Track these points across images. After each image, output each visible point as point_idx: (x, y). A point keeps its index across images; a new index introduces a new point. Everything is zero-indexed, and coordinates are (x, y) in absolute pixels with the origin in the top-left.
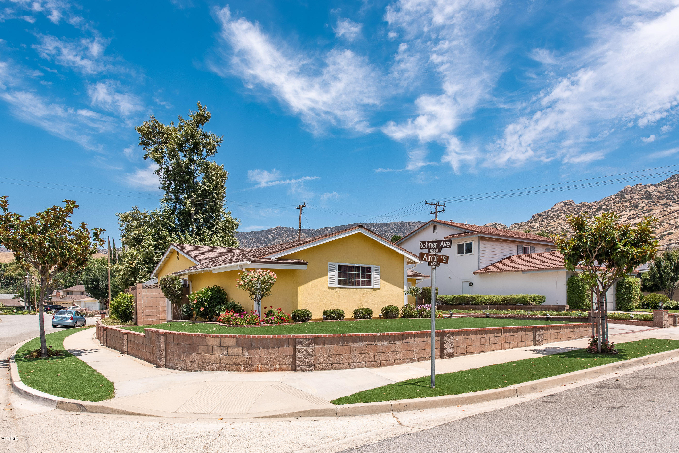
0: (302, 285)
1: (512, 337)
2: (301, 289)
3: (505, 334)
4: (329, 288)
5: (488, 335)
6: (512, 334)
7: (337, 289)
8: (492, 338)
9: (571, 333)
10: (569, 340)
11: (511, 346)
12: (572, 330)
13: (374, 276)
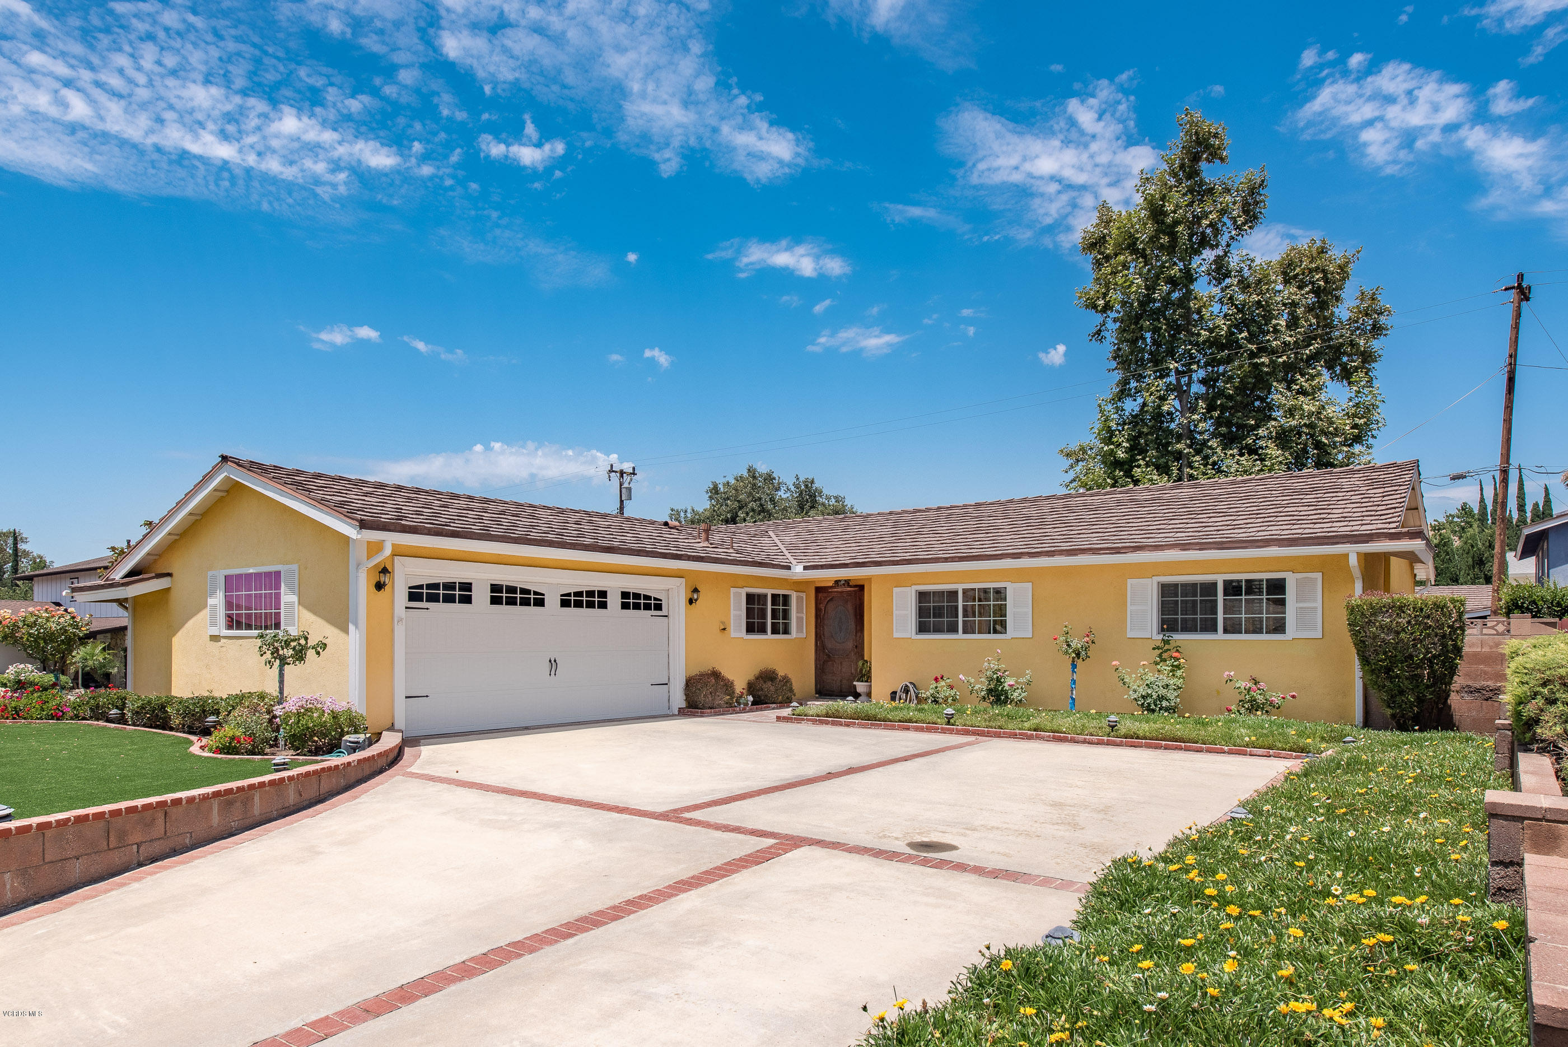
0: (177, 632)
2: (177, 643)
4: (213, 638)
7: (223, 641)
13: (285, 596)
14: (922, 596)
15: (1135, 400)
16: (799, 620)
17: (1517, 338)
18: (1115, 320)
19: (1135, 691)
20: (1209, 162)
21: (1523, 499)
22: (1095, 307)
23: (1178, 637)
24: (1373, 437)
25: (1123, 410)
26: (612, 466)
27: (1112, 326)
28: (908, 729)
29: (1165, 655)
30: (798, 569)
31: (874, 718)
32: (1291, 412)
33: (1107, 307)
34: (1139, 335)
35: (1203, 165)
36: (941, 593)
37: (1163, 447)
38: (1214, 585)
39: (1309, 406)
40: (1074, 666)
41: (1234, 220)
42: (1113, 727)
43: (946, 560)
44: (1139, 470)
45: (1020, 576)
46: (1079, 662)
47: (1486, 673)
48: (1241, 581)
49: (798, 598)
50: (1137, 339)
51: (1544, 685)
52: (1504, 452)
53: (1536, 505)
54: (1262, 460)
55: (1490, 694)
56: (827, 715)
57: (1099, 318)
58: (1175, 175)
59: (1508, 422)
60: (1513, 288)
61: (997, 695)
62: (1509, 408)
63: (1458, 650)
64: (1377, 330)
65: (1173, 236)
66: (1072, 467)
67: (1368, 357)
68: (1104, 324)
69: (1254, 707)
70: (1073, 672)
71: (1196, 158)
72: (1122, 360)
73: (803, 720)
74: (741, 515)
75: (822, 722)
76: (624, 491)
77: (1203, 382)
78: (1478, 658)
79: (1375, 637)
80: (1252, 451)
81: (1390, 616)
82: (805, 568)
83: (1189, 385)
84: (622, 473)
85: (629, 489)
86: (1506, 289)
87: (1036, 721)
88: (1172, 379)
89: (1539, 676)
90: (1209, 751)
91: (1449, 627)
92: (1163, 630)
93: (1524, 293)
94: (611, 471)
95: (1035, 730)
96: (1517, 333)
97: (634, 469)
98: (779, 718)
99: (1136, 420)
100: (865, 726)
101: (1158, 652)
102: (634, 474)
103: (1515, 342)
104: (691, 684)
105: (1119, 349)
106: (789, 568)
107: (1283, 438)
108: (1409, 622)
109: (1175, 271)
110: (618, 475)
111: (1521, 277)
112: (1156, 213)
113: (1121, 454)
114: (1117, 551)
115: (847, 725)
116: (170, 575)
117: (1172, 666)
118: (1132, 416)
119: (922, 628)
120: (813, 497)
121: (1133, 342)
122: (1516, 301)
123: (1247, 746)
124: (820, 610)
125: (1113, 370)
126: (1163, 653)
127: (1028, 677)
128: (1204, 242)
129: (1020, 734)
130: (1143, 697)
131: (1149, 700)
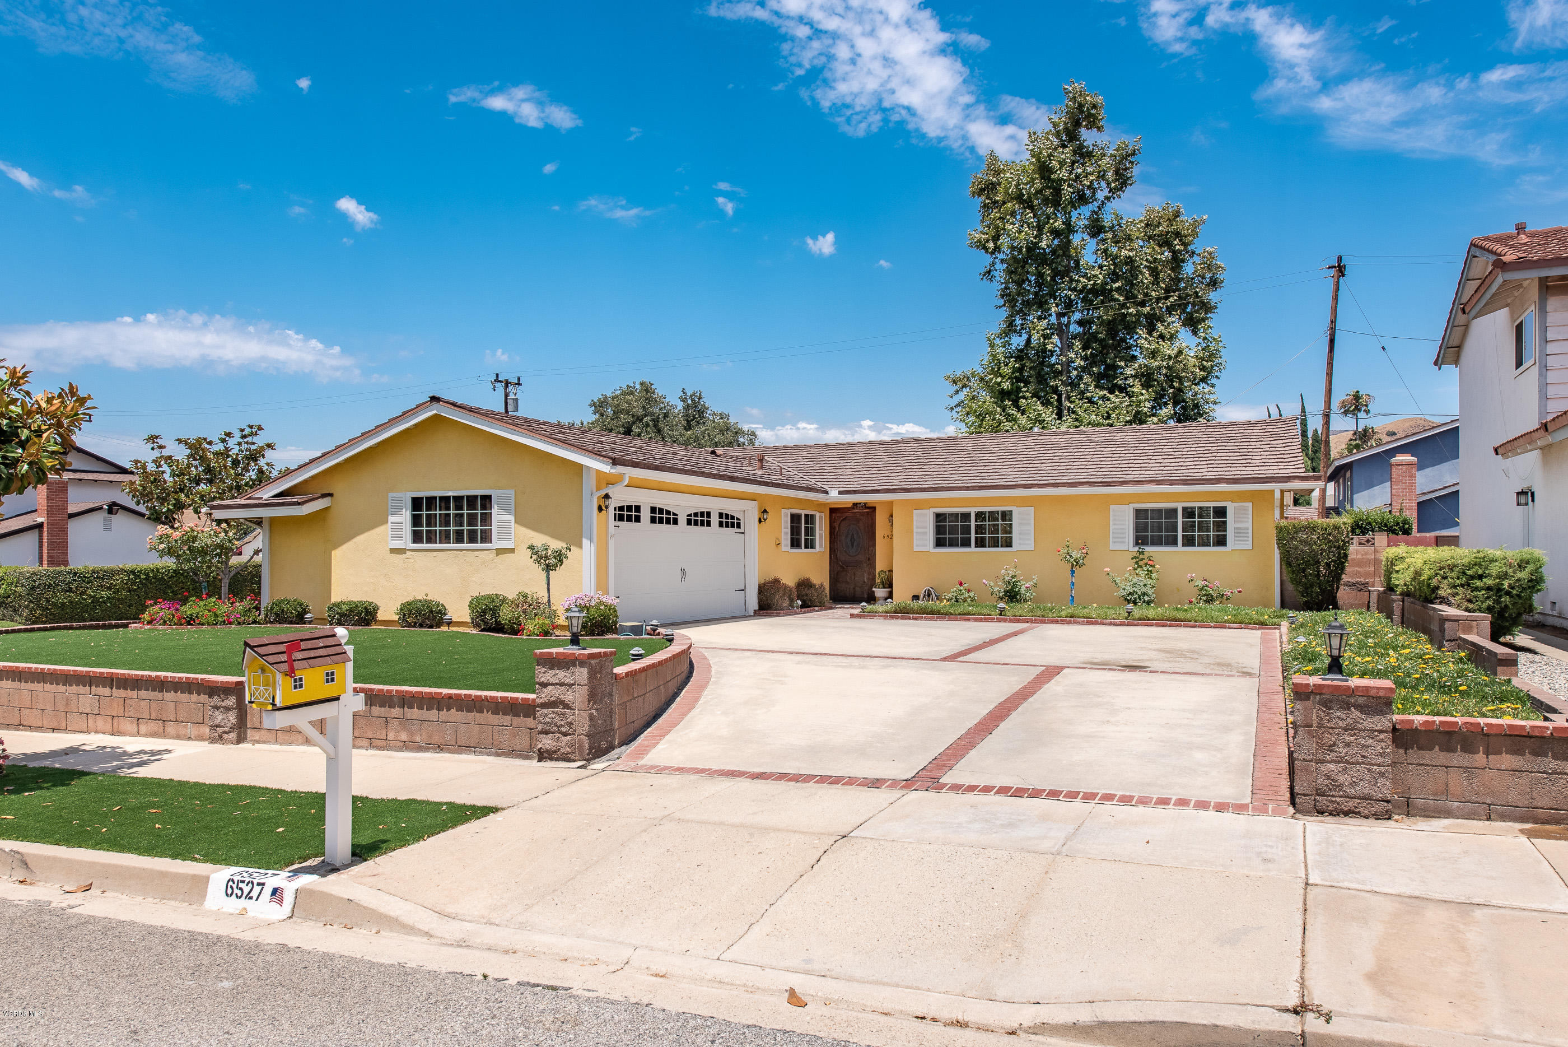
0: (339, 546)
1: (144, 704)
2: (339, 556)
3: (122, 693)
4: (393, 551)
5: (74, 689)
6: (143, 693)
7: (409, 553)
8: (85, 697)
9: (394, 724)
10: (379, 748)
11: (143, 729)
12: (396, 712)
13: (498, 516)
14: (938, 516)
15: (1020, 336)
16: (821, 535)
17: (1336, 307)
18: (1002, 261)
19: (1124, 589)
20: (1088, 129)
21: (1306, 425)
22: (986, 249)
23: (1149, 549)
24: (1217, 377)
25: (1010, 345)
26: (497, 375)
27: (1001, 267)
28: (969, 620)
29: (1141, 563)
30: (834, 493)
31: (938, 613)
32: (1153, 354)
33: (997, 249)
34: (1025, 278)
35: (1083, 130)
36: (955, 516)
37: (1041, 379)
38: (1175, 510)
39: (1168, 349)
40: (1073, 572)
41: (1109, 184)
42: (1129, 613)
43: (968, 488)
44: (1024, 401)
45: (1024, 502)
46: (1077, 570)
47: (1359, 573)
48: (1195, 508)
49: (821, 517)
50: (1023, 281)
51: (1440, 570)
52: (1327, 400)
53: (1316, 431)
54: (1130, 397)
55: (1362, 587)
56: (895, 612)
57: (988, 259)
58: (1058, 135)
59: (1330, 375)
60: (1335, 267)
61: (1012, 595)
62: (1330, 364)
63: (1346, 556)
64: (1214, 283)
65: (1057, 191)
66: (957, 392)
67: (1207, 307)
68: (993, 264)
69: (1210, 600)
70: (1072, 576)
71: (1077, 124)
72: (1009, 298)
73: (875, 616)
74: (636, 430)
75: (892, 617)
76: (510, 402)
77: (1080, 323)
78: (1360, 563)
79: (1296, 548)
80: (1122, 389)
81: (1307, 534)
82: (840, 493)
83: (1068, 325)
84: (507, 383)
85: (516, 400)
86: (1329, 268)
87: (1070, 611)
88: (1053, 319)
89: (1438, 565)
90: (1200, 627)
91: (1342, 541)
92: (1137, 544)
93: (1341, 270)
94: (497, 381)
95: (1071, 617)
96: (1337, 303)
97: (519, 379)
98: (852, 616)
99: (1021, 355)
100: (931, 619)
101: (1135, 560)
102: (519, 384)
103: (1334, 310)
104: (762, 589)
105: (1006, 288)
106: (827, 493)
107: (1147, 378)
108: (1318, 538)
109: (1059, 224)
110: (503, 384)
111: (1340, 258)
112: (1044, 170)
113: (1006, 385)
114: (1108, 484)
115: (915, 619)
116: (331, 495)
117: (1148, 570)
118: (1018, 350)
119: (939, 543)
120: (701, 413)
121: (1020, 283)
122: (1336, 277)
123: (1225, 622)
124: (835, 528)
125: (1000, 307)
126: (1138, 561)
127: (1035, 581)
128: (1082, 199)
129: (1061, 620)
130: (1130, 593)
131: (1136, 596)
